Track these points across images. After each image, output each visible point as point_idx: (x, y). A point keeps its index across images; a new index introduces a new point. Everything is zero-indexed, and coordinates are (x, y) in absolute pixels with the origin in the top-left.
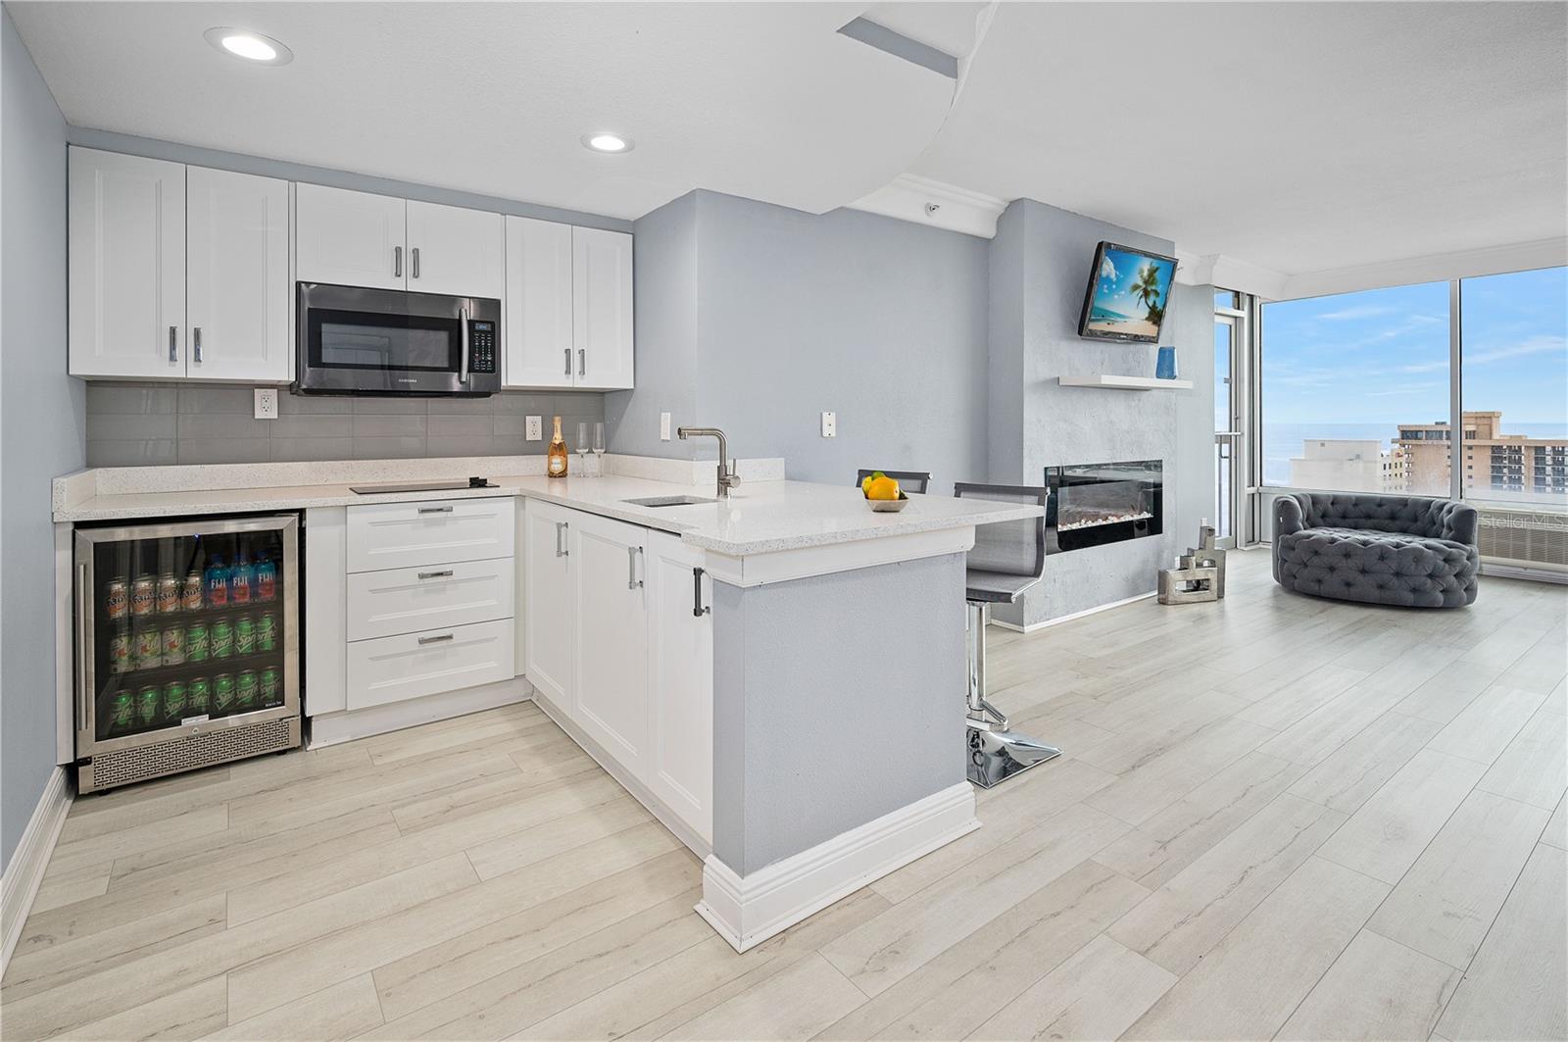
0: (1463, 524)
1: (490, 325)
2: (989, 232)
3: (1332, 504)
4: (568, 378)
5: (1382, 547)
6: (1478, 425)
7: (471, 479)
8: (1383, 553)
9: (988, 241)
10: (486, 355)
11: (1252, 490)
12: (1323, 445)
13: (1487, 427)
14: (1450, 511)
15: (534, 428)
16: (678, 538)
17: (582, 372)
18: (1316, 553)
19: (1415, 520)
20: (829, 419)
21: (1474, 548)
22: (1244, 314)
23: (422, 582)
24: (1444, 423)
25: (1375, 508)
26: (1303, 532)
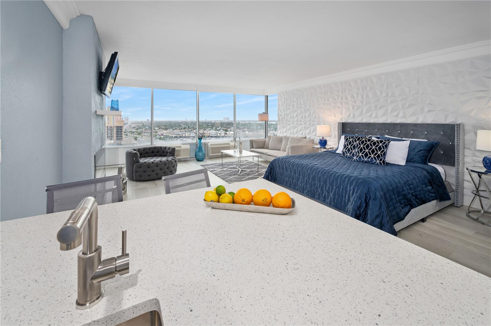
9: (63, 30)
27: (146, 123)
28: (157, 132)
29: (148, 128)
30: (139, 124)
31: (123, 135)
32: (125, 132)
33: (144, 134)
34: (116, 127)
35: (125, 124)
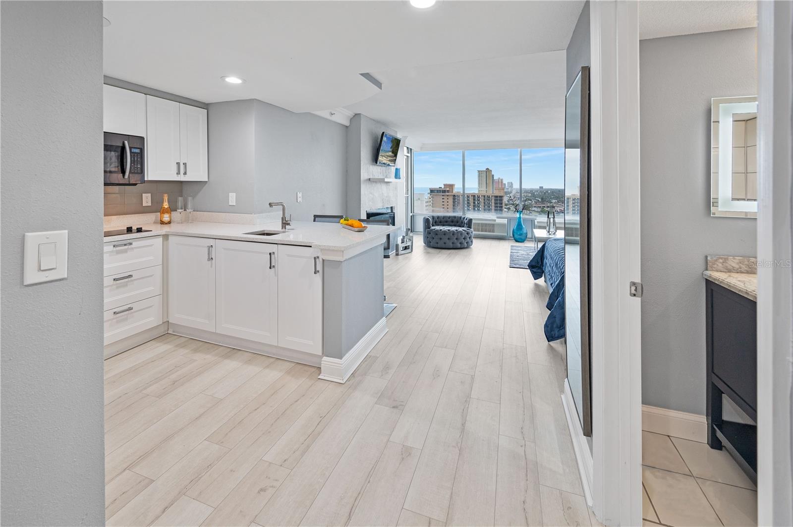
0: (469, 223)
1: (139, 150)
2: (347, 124)
3: (438, 218)
4: (178, 176)
5: (453, 231)
6: (449, 188)
7: (127, 228)
8: (453, 233)
9: (347, 127)
10: (137, 165)
11: (411, 214)
13: (452, 189)
14: (466, 219)
15: (147, 199)
16: (310, 248)
17: (185, 173)
18: (437, 234)
19: (458, 222)
20: (300, 195)
21: (472, 229)
22: (409, 155)
23: (115, 282)
24: (441, 188)
25: (448, 219)
26: (433, 228)
27: (537, 192)
28: (554, 207)
29: (540, 200)
30: (527, 194)
31: (503, 208)
32: (506, 205)
33: (534, 209)
34: (495, 196)
35: (506, 193)
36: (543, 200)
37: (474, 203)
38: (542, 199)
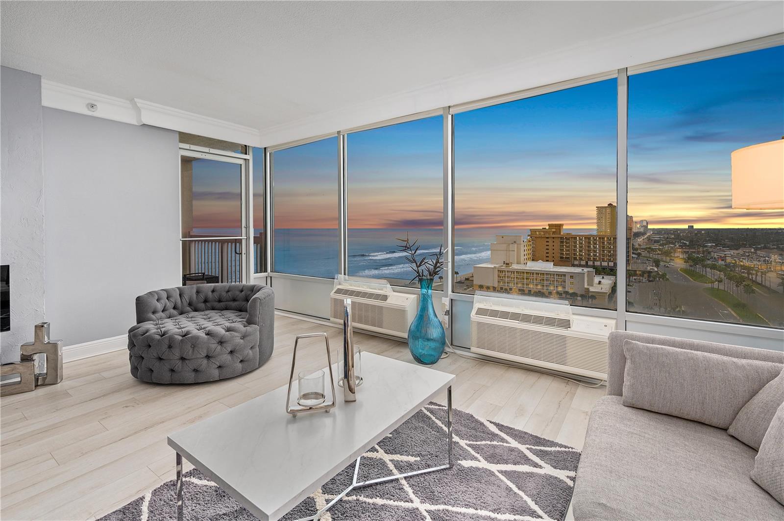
6: (556, 229)
12: (503, 237)
13: (559, 230)
24: (545, 229)
25: (238, 293)
33: (676, 255)
36: (693, 244)
37: (589, 247)
38: (691, 241)
